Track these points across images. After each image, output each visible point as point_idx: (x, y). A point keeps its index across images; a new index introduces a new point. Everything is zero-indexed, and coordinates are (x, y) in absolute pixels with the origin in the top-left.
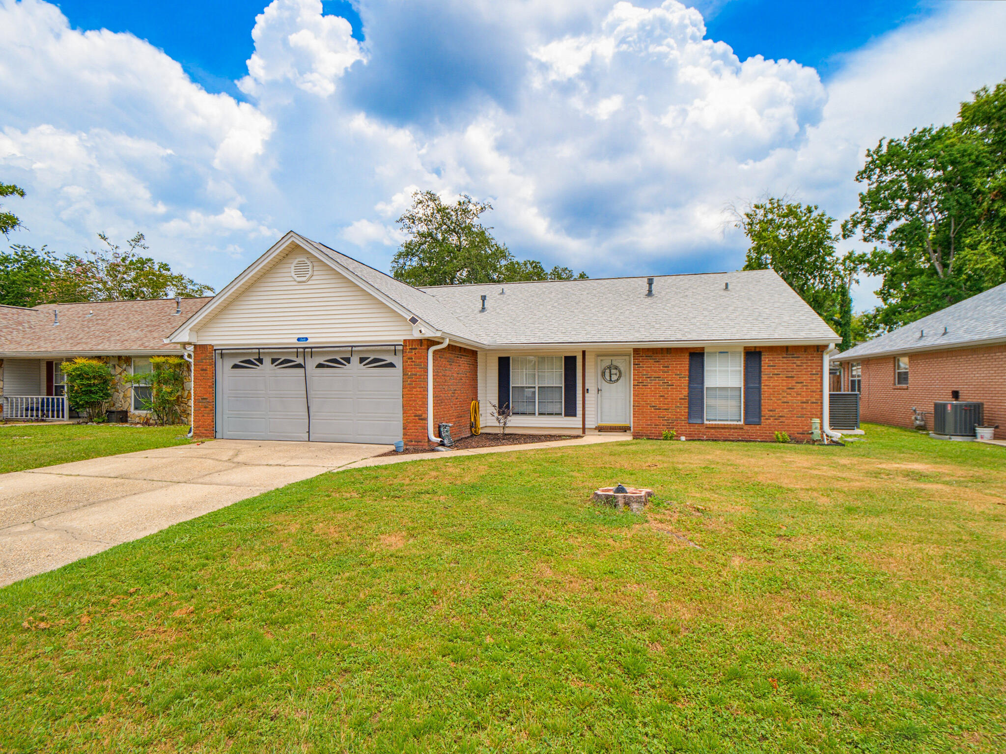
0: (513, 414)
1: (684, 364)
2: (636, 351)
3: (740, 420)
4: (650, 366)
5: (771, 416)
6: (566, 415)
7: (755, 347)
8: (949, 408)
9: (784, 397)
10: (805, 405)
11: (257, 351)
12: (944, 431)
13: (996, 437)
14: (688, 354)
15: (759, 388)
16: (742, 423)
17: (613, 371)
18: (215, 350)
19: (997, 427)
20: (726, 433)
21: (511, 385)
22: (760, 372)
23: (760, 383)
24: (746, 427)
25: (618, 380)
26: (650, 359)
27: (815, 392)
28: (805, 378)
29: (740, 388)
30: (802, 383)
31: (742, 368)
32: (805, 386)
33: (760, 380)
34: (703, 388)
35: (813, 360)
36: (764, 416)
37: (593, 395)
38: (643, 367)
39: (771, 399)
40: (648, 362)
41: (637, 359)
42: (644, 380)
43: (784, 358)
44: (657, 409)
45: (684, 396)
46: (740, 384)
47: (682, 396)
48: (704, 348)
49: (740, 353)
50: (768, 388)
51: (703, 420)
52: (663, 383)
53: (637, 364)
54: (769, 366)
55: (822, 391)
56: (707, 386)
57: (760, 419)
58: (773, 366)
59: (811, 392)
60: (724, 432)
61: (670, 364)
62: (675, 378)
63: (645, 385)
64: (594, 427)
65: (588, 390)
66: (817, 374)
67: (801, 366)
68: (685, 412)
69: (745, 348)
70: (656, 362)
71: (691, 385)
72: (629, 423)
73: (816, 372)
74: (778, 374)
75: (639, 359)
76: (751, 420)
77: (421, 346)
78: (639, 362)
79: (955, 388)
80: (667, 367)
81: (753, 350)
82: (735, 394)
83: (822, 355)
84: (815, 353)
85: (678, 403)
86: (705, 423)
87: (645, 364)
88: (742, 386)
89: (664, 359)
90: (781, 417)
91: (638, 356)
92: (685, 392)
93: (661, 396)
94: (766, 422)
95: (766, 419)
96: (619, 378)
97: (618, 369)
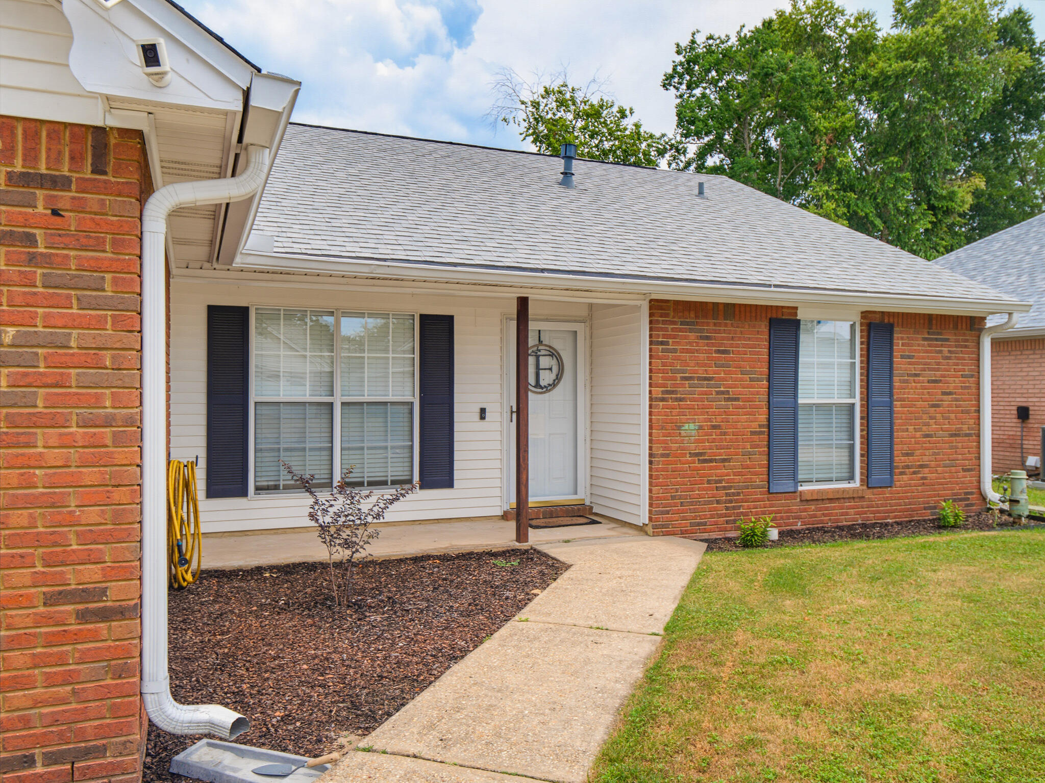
0: (258, 489)
1: (755, 346)
2: (658, 306)
3: (851, 478)
4: (692, 349)
5: (908, 467)
6: (424, 485)
7: (882, 312)
9: (925, 424)
10: (954, 439)
14: (767, 323)
15: (890, 408)
16: (856, 484)
17: (545, 362)
21: (253, 398)
22: (891, 371)
23: (891, 395)
24: (869, 494)
25: (554, 385)
26: (691, 331)
27: (968, 412)
28: (954, 383)
29: (853, 405)
30: (950, 393)
31: (858, 360)
32: (957, 400)
33: (891, 388)
34: (795, 407)
35: (966, 347)
36: (898, 467)
37: (497, 426)
38: (675, 351)
39: (907, 430)
40: (686, 337)
41: (662, 329)
42: (674, 385)
43: (925, 339)
44: (705, 461)
45: (760, 426)
46: (852, 396)
47: (755, 426)
48: (796, 308)
49: (853, 327)
50: (903, 406)
51: (796, 482)
52: (718, 393)
53: (662, 343)
54: (902, 357)
55: (979, 411)
56: (800, 401)
57: (891, 474)
58: (909, 357)
59: (962, 412)
60: (834, 508)
61: (732, 346)
62: (741, 380)
63: (681, 400)
64: (500, 513)
65: (483, 412)
66: (972, 376)
67: (949, 358)
68: (761, 466)
69: (865, 314)
70: (701, 338)
71: (774, 400)
72: (583, 495)
73: (970, 370)
74: (916, 375)
75: (666, 330)
76: (875, 478)
77: (98, 169)
78: (664, 336)
79: (1021, 401)
80: (723, 352)
81: (877, 319)
82: (844, 419)
83: (979, 337)
84: (968, 332)
85: (748, 445)
86: (800, 488)
87: (678, 343)
88: (857, 401)
89: (719, 332)
90: (921, 466)
91: (664, 322)
92: (763, 418)
93: (714, 427)
94: (902, 480)
95: (902, 473)
96: (559, 378)
97: (553, 353)
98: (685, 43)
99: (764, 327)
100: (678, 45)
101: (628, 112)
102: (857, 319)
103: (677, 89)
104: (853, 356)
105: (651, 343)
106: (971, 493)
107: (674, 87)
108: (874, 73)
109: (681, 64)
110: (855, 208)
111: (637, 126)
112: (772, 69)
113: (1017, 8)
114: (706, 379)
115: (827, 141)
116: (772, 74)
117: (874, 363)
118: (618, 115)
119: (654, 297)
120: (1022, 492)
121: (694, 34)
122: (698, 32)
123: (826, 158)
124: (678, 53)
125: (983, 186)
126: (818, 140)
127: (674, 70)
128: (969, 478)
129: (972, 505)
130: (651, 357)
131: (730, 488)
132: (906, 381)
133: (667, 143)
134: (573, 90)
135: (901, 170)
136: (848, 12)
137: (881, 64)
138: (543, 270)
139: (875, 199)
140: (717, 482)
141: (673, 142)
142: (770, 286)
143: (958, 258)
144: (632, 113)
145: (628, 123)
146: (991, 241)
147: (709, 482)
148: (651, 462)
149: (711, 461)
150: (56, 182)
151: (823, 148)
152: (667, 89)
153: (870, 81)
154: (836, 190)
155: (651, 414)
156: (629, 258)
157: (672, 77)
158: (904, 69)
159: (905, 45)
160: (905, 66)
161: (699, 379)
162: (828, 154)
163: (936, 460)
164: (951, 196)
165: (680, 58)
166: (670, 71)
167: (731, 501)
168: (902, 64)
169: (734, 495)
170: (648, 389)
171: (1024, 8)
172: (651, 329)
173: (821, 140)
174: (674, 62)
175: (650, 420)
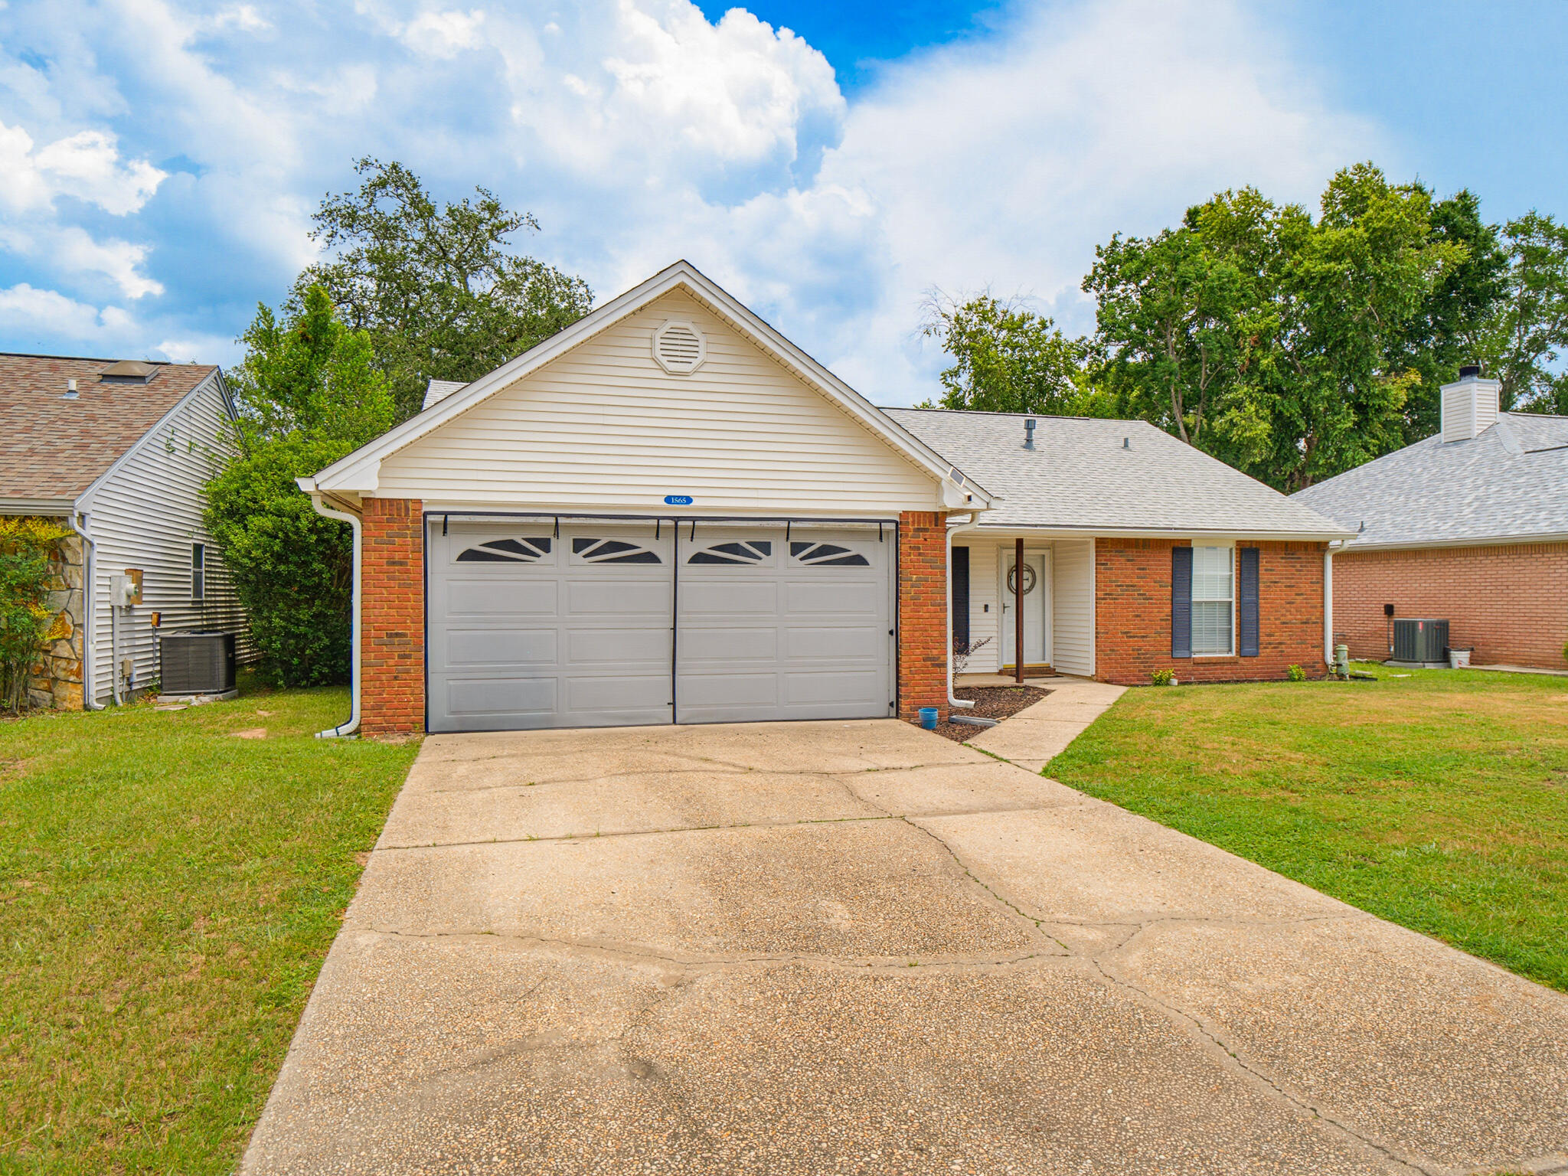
1: (1163, 565)
2: (1101, 543)
3: (1229, 650)
4: (1122, 567)
5: (1270, 644)
7: (1251, 542)
8: (1420, 626)
9: (1282, 615)
10: (1305, 625)
11: (552, 520)
12: (1413, 658)
13: (1472, 662)
14: (1170, 550)
15: (1257, 604)
16: (1234, 654)
17: (1025, 575)
18: (425, 514)
19: (1472, 650)
20: (1218, 673)
22: (1257, 579)
23: (1257, 596)
24: (1242, 661)
25: (1030, 589)
26: (1121, 556)
27: (1316, 607)
28: (1305, 587)
29: (1231, 602)
30: (1302, 594)
31: (1234, 573)
32: (1306, 599)
33: (1257, 590)
34: (1190, 603)
35: (1314, 562)
36: (1262, 644)
37: (995, 616)
38: (1111, 569)
39: (1269, 619)
40: (1118, 560)
41: (1103, 556)
42: (1112, 590)
43: (1282, 558)
44: (1131, 637)
45: (1167, 616)
46: (1231, 596)
47: (1163, 616)
48: (1190, 540)
49: (1231, 550)
50: (1265, 603)
51: (1191, 652)
52: (1139, 595)
53: (1103, 564)
54: (1266, 570)
55: (1323, 606)
56: (1193, 600)
57: (1258, 648)
58: (1271, 570)
59: (1312, 607)
60: (1216, 669)
61: (1148, 565)
62: (1154, 586)
63: (1115, 599)
64: (997, 671)
65: (986, 607)
66: (1318, 583)
67: (1300, 571)
68: (1167, 641)
69: (1238, 542)
70: (1128, 560)
71: (1175, 599)
72: (1048, 661)
73: (1317, 579)
74: (1276, 582)
75: (1105, 556)
76: (1247, 650)
77: (936, 525)
78: (1105, 560)
79: (1388, 601)
80: (1143, 569)
81: (1247, 546)
82: (1225, 611)
83: (1323, 555)
84: (1316, 553)
85: (1159, 627)
86: (1193, 656)
87: (1114, 564)
88: (1234, 600)
89: (1139, 556)
90: (1280, 643)
91: (1105, 551)
92: (1168, 610)
93: (1137, 616)
94: (1264, 652)
95: (1265, 648)
96: (1032, 586)
97: (1031, 570)
98: (1105, 245)
99: (1169, 554)
100: (1099, 247)
101: (1048, 324)
102: (1233, 545)
103: (1098, 290)
104: (1231, 571)
105: (1097, 564)
106: (1318, 663)
107: (1095, 288)
108: (1300, 272)
109: (1102, 265)
110: (1281, 408)
111: (1058, 335)
112: (1190, 278)
113: (1462, 191)
114: (1132, 586)
115: (1252, 343)
116: (1190, 283)
117: (1245, 575)
118: (1039, 326)
119: (1098, 536)
120: (1344, 658)
121: (1115, 236)
122: (1120, 234)
123: (1250, 360)
124: (1099, 255)
125: (1418, 382)
126: (1242, 343)
127: (1095, 271)
128: (1316, 651)
129: (1318, 671)
130: (1096, 573)
131: (1147, 654)
132: (1269, 586)
133: (1087, 346)
134: (994, 302)
135: (1327, 368)
136: (1276, 205)
137: (1306, 264)
138: (1036, 526)
139: (1302, 398)
140: (1138, 650)
141: (1094, 344)
142: (1171, 529)
143: (1357, 475)
144: (1052, 323)
145: (1049, 334)
146: (1388, 460)
147: (1133, 650)
148: (1096, 637)
149: (1134, 637)
150: (925, 530)
151: (1247, 351)
152: (1087, 291)
153: (1296, 280)
154: (1259, 391)
155: (1096, 608)
156: (1083, 512)
157: (1094, 279)
158: (1329, 271)
159: (1330, 247)
160: (1330, 269)
161: (1127, 586)
162: (1252, 355)
163: (1291, 639)
164: (1384, 395)
165: (1101, 260)
166: (1090, 273)
167: (1147, 662)
168: (1327, 266)
169: (1148, 658)
170: (1095, 592)
171: (1470, 192)
172: (1097, 556)
173: (1245, 342)
174: (1094, 264)
175: (1096, 612)
